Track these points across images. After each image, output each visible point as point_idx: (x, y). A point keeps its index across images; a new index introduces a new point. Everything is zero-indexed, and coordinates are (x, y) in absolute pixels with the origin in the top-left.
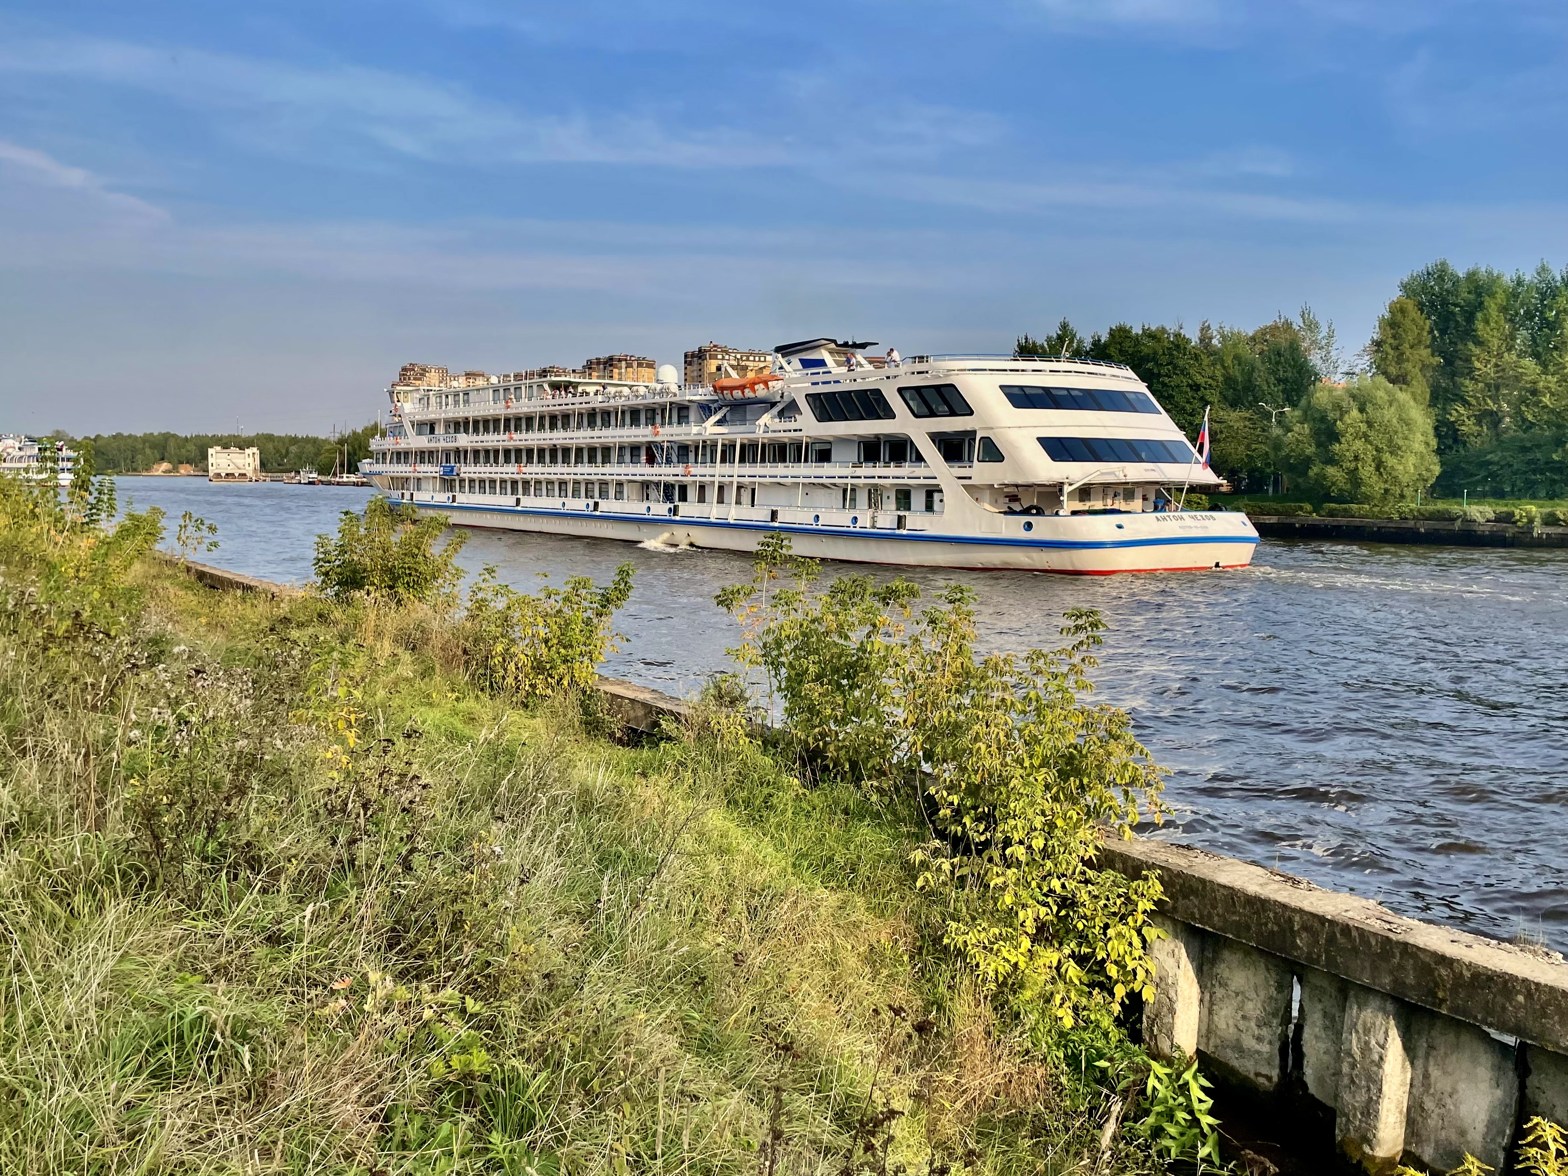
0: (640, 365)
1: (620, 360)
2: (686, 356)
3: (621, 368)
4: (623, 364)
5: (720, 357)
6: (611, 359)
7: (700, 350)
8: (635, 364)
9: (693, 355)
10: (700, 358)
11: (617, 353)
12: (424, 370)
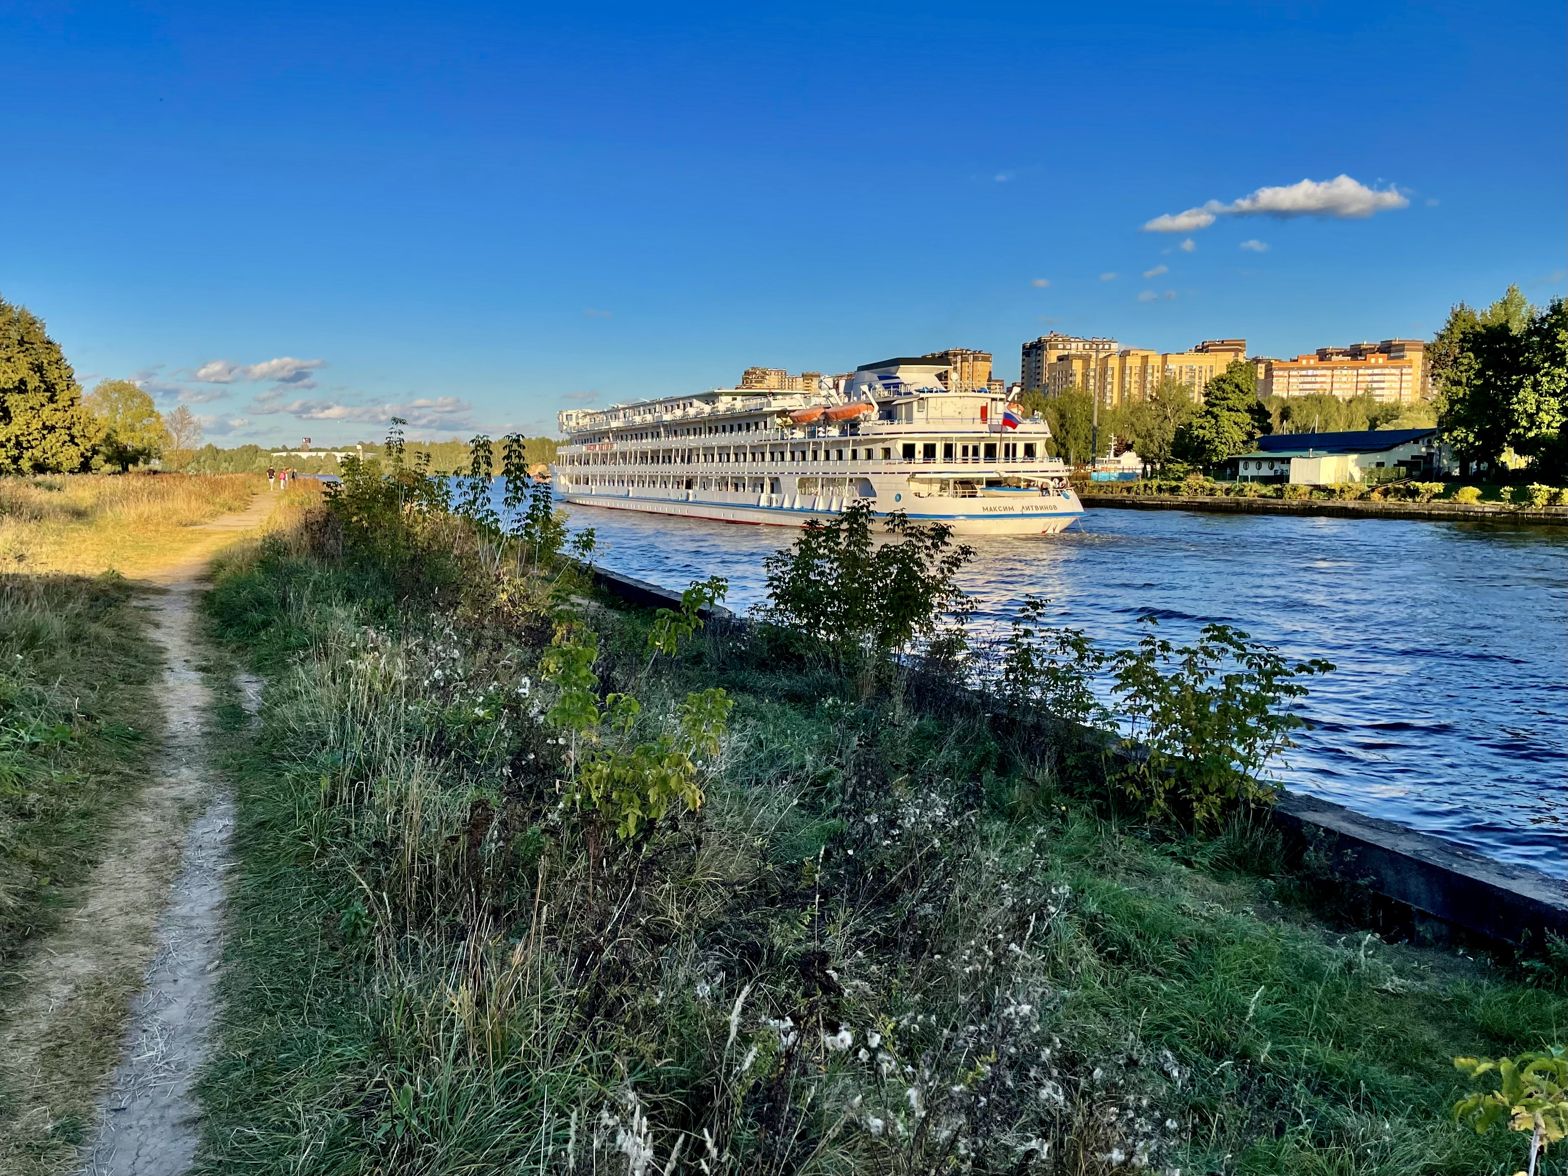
0: (975, 359)
2: (1024, 347)
3: (956, 362)
4: (959, 357)
5: (1060, 346)
6: (947, 354)
7: (1040, 341)
8: (971, 358)
9: (1032, 346)
10: (1039, 348)
11: (951, 350)
12: (765, 373)
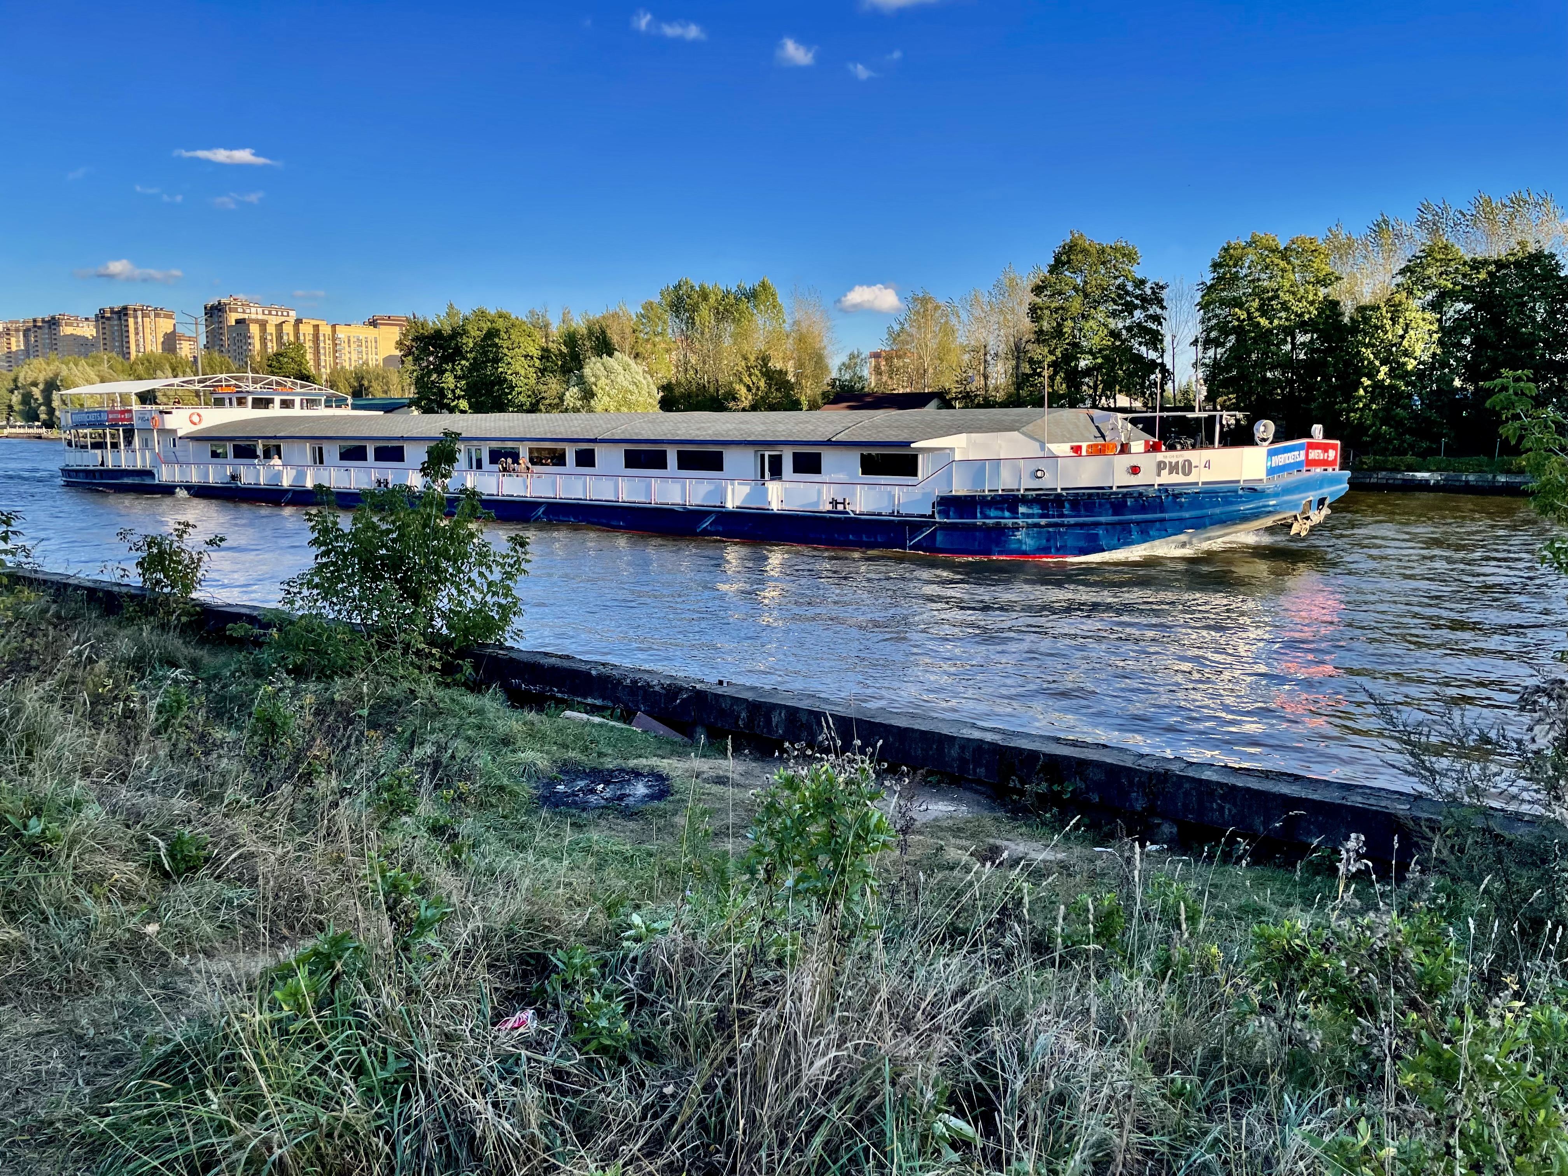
0: (157, 315)
1: (135, 310)
2: (206, 308)
3: (136, 317)
4: (139, 313)
5: (239, 310)
6: (125, 308)
7: (220, 303)
8: (152, 314)
9: (212, 307)
10: (220, 310)
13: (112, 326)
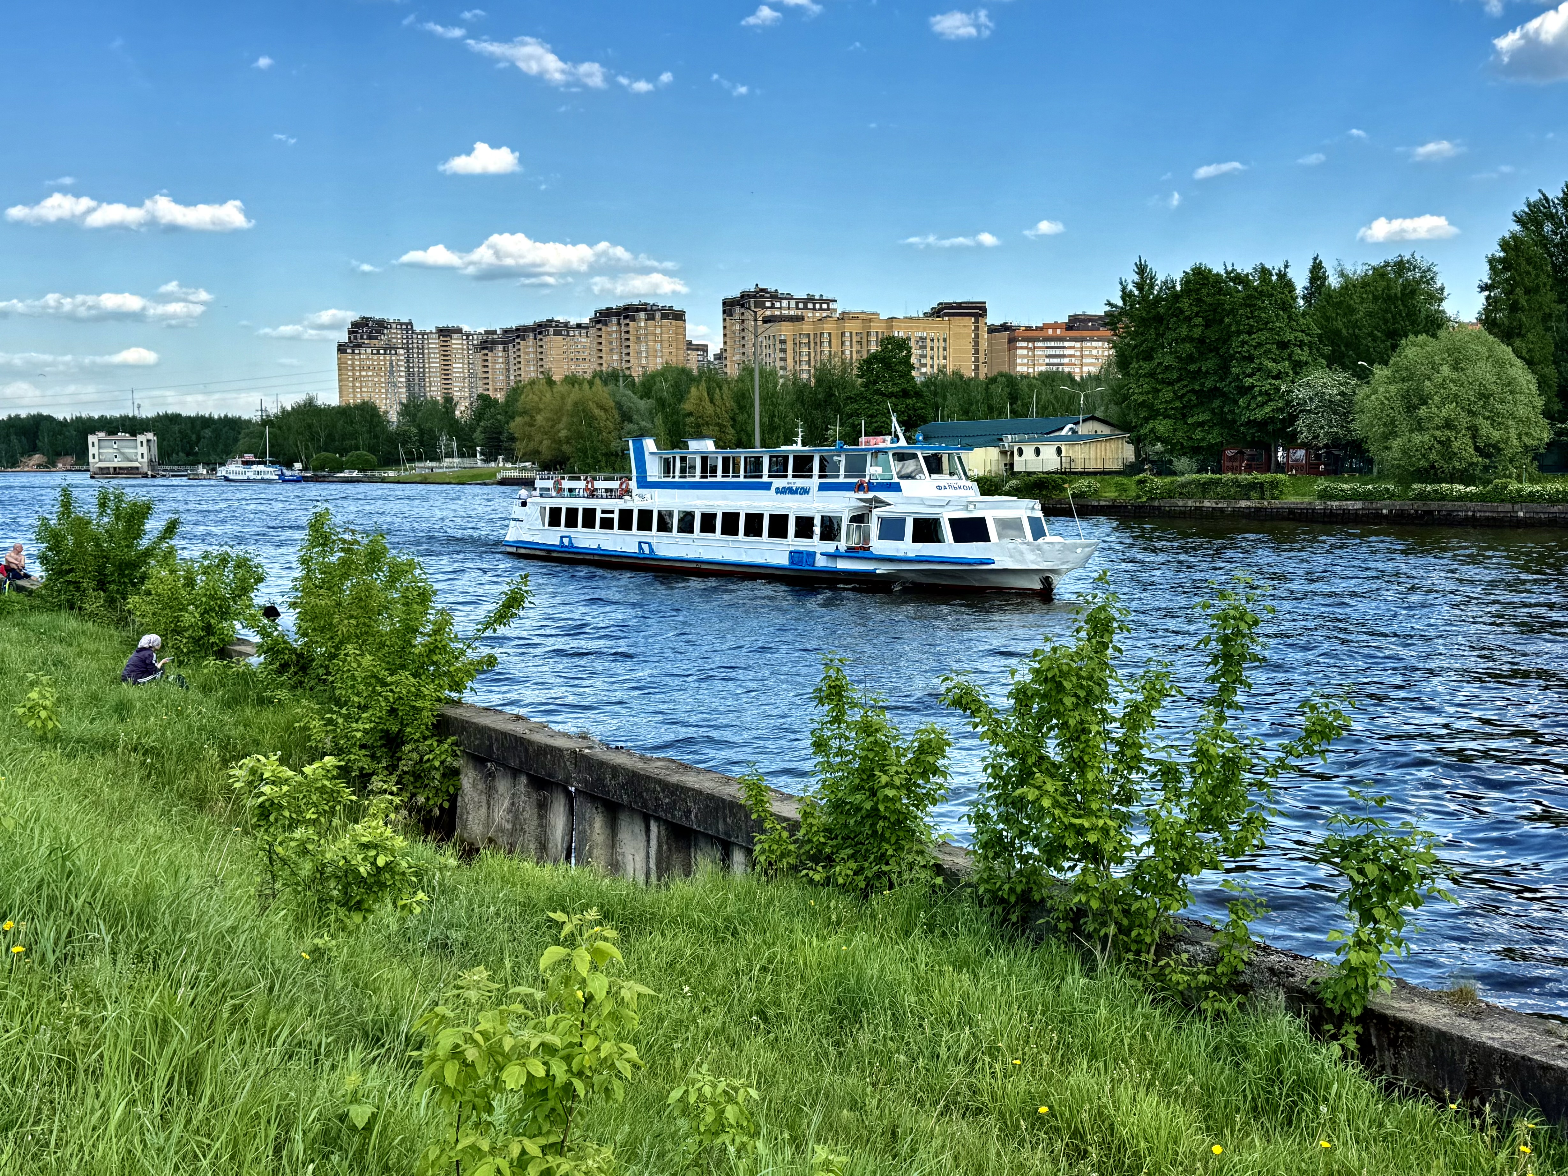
0: (664, 316)
2: (725, 303)
3: (638, 320)
4: (642, 315)
5: (768, 304)
6: (627, 308)
7: (743, 296)
8: (658, 315)
9: (734, 302)
10: (742, 306)
11: (634, 301)
13: (610, 334)
